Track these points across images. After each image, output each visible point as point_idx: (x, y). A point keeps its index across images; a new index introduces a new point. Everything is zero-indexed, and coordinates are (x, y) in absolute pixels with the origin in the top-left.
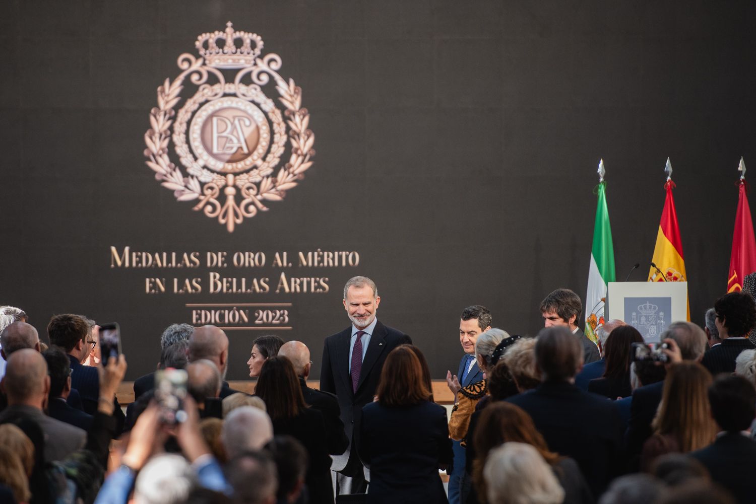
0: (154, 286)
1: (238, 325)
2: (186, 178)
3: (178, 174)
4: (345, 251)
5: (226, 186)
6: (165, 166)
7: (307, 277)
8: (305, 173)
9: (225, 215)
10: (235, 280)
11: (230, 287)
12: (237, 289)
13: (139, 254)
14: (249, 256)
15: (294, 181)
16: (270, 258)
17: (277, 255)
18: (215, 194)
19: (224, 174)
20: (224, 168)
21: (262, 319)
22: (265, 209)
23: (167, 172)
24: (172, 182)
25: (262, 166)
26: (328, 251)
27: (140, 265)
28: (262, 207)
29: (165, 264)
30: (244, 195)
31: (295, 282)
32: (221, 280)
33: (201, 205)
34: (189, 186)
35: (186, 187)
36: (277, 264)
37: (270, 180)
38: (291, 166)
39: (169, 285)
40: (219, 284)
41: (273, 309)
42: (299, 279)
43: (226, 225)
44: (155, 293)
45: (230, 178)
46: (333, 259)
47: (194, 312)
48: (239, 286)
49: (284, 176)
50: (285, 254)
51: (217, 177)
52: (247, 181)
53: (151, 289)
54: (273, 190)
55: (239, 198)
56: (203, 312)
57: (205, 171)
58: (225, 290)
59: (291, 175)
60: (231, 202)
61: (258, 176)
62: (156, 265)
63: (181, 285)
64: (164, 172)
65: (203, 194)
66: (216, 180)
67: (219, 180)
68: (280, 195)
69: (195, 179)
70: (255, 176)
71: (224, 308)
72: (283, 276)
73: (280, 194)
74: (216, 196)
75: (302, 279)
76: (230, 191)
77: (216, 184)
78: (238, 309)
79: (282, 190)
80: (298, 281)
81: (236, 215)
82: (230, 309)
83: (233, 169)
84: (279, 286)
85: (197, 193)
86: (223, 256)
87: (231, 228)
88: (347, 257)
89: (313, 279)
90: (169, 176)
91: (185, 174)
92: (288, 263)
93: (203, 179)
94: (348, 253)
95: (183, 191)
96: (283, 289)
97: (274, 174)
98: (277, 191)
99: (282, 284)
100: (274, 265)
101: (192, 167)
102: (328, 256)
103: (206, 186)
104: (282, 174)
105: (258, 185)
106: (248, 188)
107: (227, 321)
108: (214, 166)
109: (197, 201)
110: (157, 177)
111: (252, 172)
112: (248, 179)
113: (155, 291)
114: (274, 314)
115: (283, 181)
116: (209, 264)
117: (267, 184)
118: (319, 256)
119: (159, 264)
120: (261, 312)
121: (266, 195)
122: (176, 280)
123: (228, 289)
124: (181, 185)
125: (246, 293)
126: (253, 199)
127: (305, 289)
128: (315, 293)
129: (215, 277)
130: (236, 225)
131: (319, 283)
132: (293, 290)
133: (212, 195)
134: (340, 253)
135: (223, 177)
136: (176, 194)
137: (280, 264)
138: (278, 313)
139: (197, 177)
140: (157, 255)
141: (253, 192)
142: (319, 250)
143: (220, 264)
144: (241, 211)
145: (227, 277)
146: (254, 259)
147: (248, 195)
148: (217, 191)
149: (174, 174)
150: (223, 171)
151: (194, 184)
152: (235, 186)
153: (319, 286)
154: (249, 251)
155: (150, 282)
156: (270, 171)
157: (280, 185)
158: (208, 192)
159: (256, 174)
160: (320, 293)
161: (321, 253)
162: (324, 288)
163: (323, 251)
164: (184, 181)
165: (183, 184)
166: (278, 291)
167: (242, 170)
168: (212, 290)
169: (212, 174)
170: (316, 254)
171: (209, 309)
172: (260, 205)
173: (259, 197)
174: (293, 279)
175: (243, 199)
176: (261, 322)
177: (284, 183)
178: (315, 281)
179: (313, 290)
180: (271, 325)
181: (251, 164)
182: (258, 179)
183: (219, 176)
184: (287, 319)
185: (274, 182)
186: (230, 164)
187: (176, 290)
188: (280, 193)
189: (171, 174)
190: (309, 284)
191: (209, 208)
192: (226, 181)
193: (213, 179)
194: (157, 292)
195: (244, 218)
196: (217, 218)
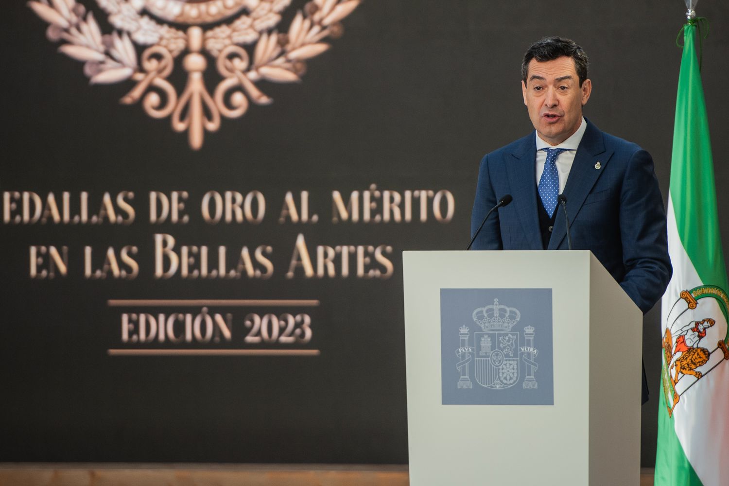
0: (46, 262)
1: (211, 345)
2: (107, 37)
3: (91, 27)
4: (427, 189)
5: (186, 52)
6: (65, 11)
7: (348, 244)
8: (344, 22)
9: (185, 114)
10: (204, 250)
11: (195, 266)
12: (210, 270)
13: (17, 194)
14: (234, 201)
15: (323, 40)
16: (276, 205)
17: (289, 198)
18: (164, 68)
19: (182, 26)
20: (182, 14)
21: (259, 333)
22: (264, 100)
23: (69, 22)
24: (81, 45)
25: (258, 10)
26: (391, 189)
27: (18, 218)
28: (259, 97)
29: (66, 217)
30: (222, 70)
31: (326, 255)
32: (177, 250)
33: (137, 93)
34: (114, 53)
35: (108, 54)
36: (288, 217)
37: (274, 38)
38: (316, 9)
39: (75, 261)
40: (174, 257)
41: (280, 312)
42: (334, 248)
43: (186, 134)
44: (48, 276)
45: (195, 34)
46: (402, 206)
47: (125, 318)
48: (213, 263)
49: (301, 29)
50: (305, 195)
51: (168, 32)
52: (227, 42)
53: (39, 268)
54: (281, 61)
55: (212, 78)
56: (142, 318)
57: (145, 21)
58: (185, 271)
59: (316, 29)
60: (196, 85)
61: (250, 31)
62: (50, 218)
63: (99, 260)
64: (64, 23)
65: (140, 69)
66: (168, 39)
67: (173, 41)
68: (295, 71)
69: (126, 39)
70: (244, 30)
71: (185, 310)
72: (301, 242)
73: (294, 67)
74: (168, 72)
75: (338, 248)
76: (195, 62)
77: (166, 47)
78: (212, 311)
79: (298, 60)
80: (331, 252)
81: (207, 113)
82: (195, 311)
83: (200, 15)
84: (294, 262)
85: (129, 67)
86: (180, 200)
87: (196, 140)
88: (430, 201)
89: (361, 250)
90: (74, 31)
91: (107, 28)
92: (310, 215)
93: (141, 38)
94: (431, 193)
95: (102, 63)
96: (300, 269)
97: (283, 27)
98: (289, 61)
99: (299, 259)
100: (282, 219)
101: (119, 12)
102: (392, 200)
103: (147, 53)
104: (298, 24)
105: (250, 48)
106: (231, 56)
107: (189, 336)
108: (163, 9)
109: (129, 84)
110: (52, 34)
111: (238, 23)
112: (230, 37)
113: (49, 272)
114: (283, 323)
115: (300, 41)
116: (153, 217)
117: (267, 47)
118: (373, 199)
119: (56, 217)
120: (257, 318)
121: (266, 71)
122: (88, 250)
123: (191, 268)
124: (97, 50)
125: (226, 279)
126: (240, 80)
127: (345, 271)
128: (365, 279)
129: (165, 243)
130: (206, 133)
131: (372, 256)
132: (321, 271)
133: (160, 71)
134: (416, 193)
135: (181, 34)
136: (88, 70)
137: (294, 217)
138: (291, 320)
139: (129, 34)
140: (51, 198)
141: (240, 64)
142: (373, 186)
143: (175, 217)
144: (217, 105)
145: (189, 245)
146: (242, 206)
147: (231, 70)
148: (168, 62)
149: (84, 27)
150: (181, 20)
151: (124, 49)
152: (204, 52)
153: (373, 264)
154: (233, 189)
155: (39, 254)
156: (273, 20)
157: (294, 49)
158: (151, 65)
159: (245, 26)
160: (374, 278)
161: (377, 194)
162: (383, 269)
163: (381, 189)
164: (104, 43)
165: (102, 48)
166: (290, 274)
167: (218, 18)
168: (159, 271)
169: (158, 27)
170: (367, 195)
171: (154, 312)
172: (254, 92)
173: (253, 75)
174: (320, 250)
175: (221, 78)
176: (256, 339)
177: (303, 45)
178: (366, 254)
179: (360, 271)
180: (278, 345)
181: (237, 4)
182: (250, 37)
183: (173, 30)
184: (308, 333)
185: (283, 43)
186: (195, 5)
187: (88, 271)
188: (294, 65)
189: (79, 29)
190: (353, 257)
191: (153, 99)
192: (187, 40)
193: (161, 38)
194: (52, 274)
195: (223, 118)
196: (168, 119)
